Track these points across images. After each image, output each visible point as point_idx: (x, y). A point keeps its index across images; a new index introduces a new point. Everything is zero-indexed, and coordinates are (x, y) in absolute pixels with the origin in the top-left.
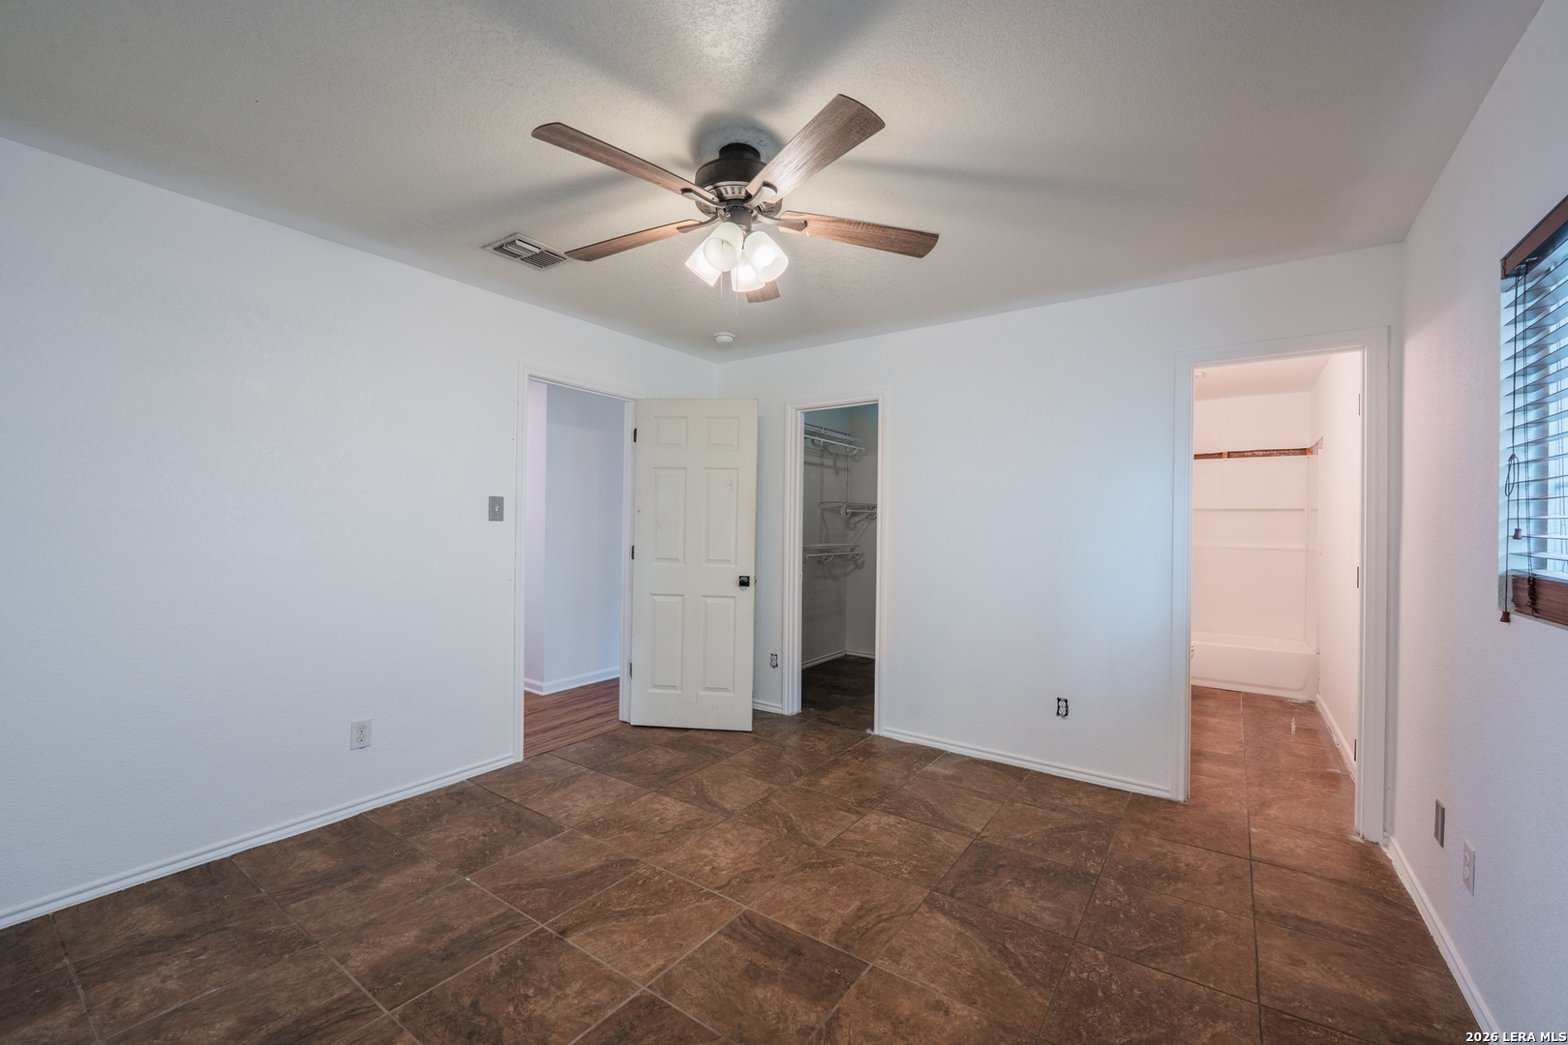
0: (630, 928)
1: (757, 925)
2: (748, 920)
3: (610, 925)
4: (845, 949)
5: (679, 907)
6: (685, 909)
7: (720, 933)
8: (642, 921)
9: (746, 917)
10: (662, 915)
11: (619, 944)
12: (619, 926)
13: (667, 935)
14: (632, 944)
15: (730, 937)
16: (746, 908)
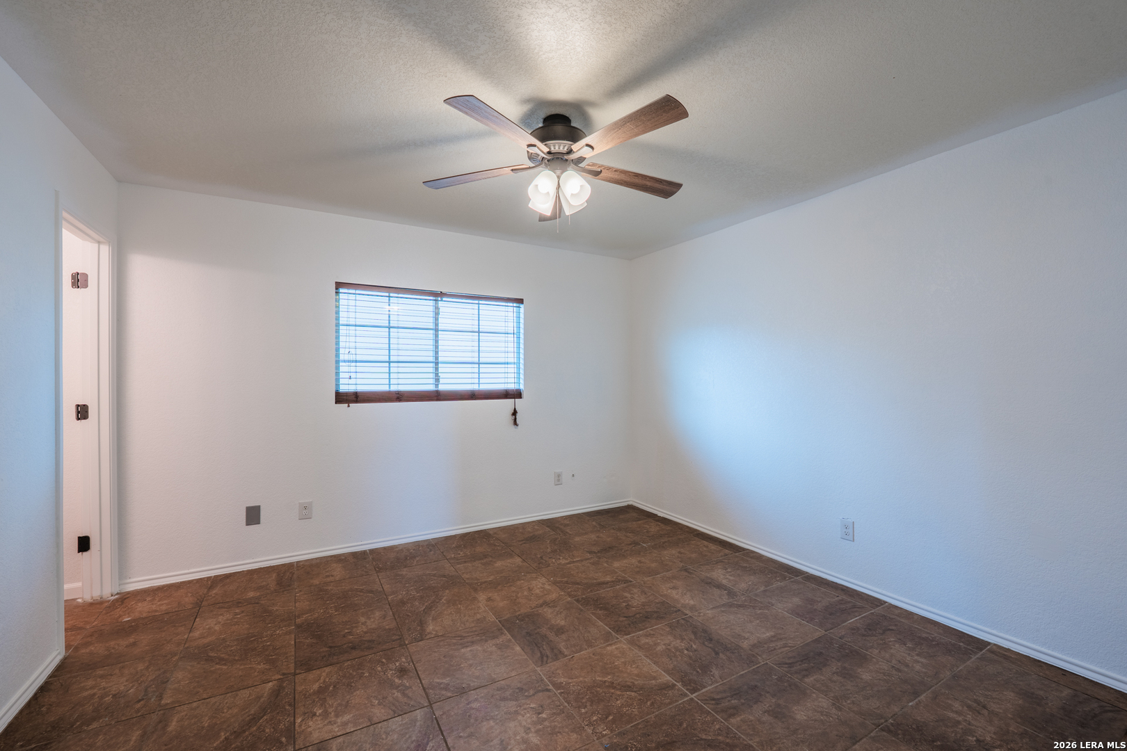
0: (625, 675)
1: (539, 654)
2: (543, 660)
3: (639, 682)
4: (502, 629)
5: (585, 682)
6: (581, 679)
7: (566, 656)
8: (615, 678)
9: (542, 661)
10: (600, 679)
11: (634, 666)
12: (633, 679)
13: (601, 664)
14: (625, 663)
15: (561, 652)
16: (538, 669)
